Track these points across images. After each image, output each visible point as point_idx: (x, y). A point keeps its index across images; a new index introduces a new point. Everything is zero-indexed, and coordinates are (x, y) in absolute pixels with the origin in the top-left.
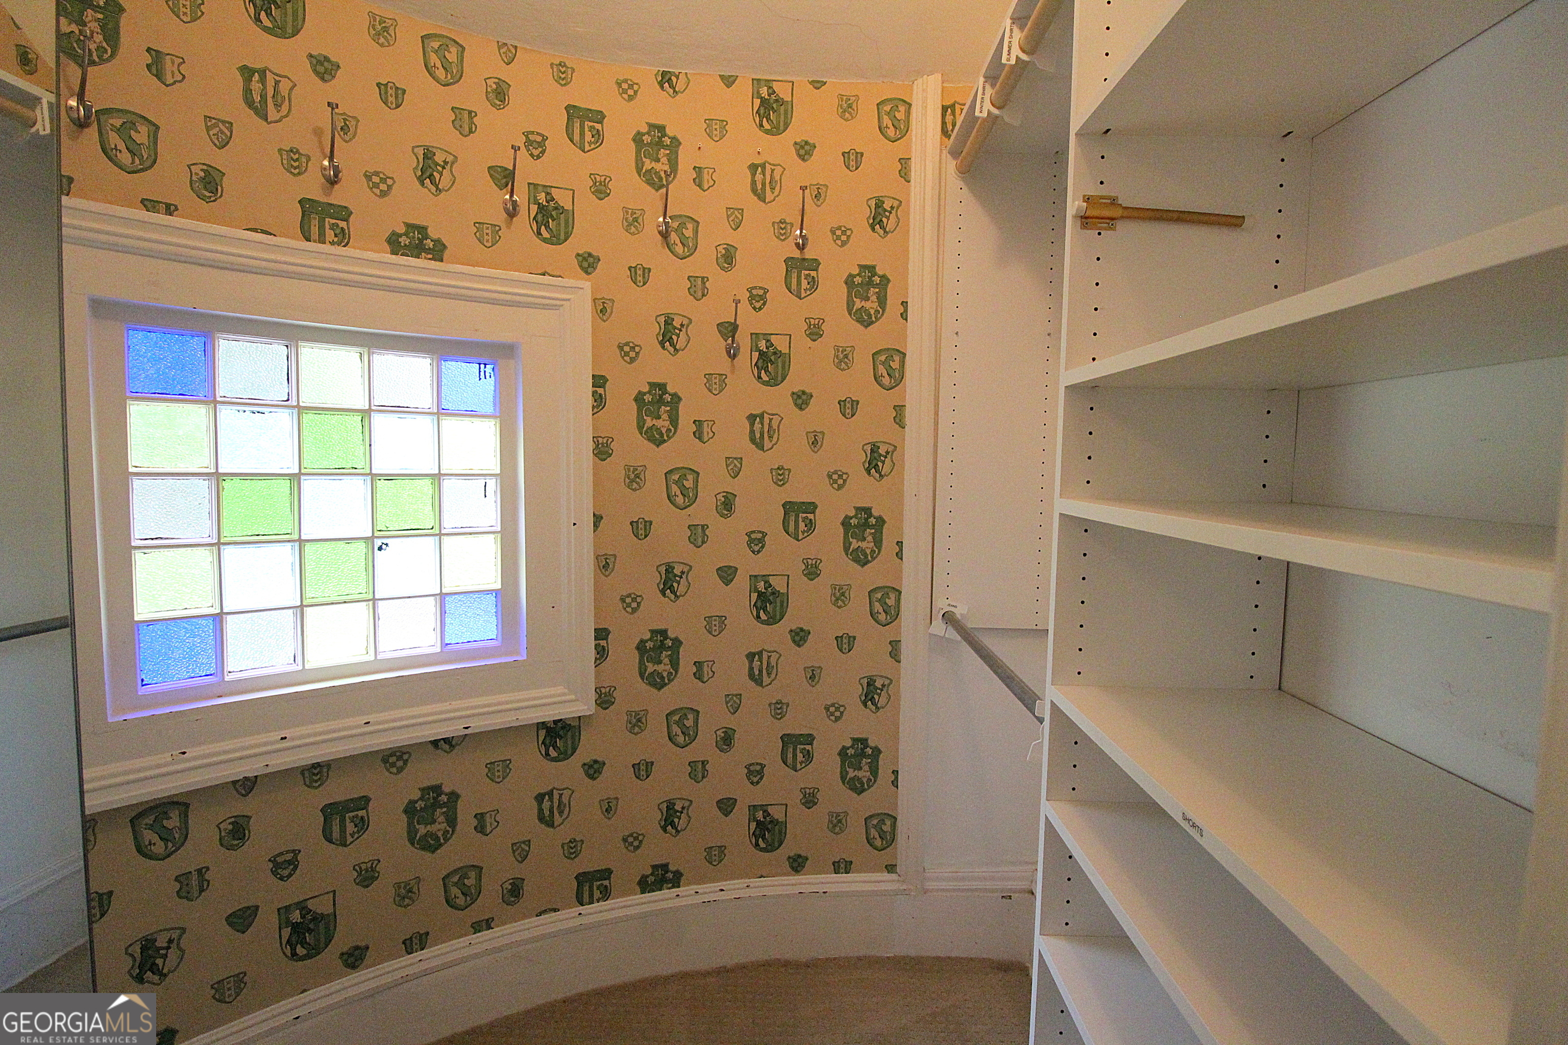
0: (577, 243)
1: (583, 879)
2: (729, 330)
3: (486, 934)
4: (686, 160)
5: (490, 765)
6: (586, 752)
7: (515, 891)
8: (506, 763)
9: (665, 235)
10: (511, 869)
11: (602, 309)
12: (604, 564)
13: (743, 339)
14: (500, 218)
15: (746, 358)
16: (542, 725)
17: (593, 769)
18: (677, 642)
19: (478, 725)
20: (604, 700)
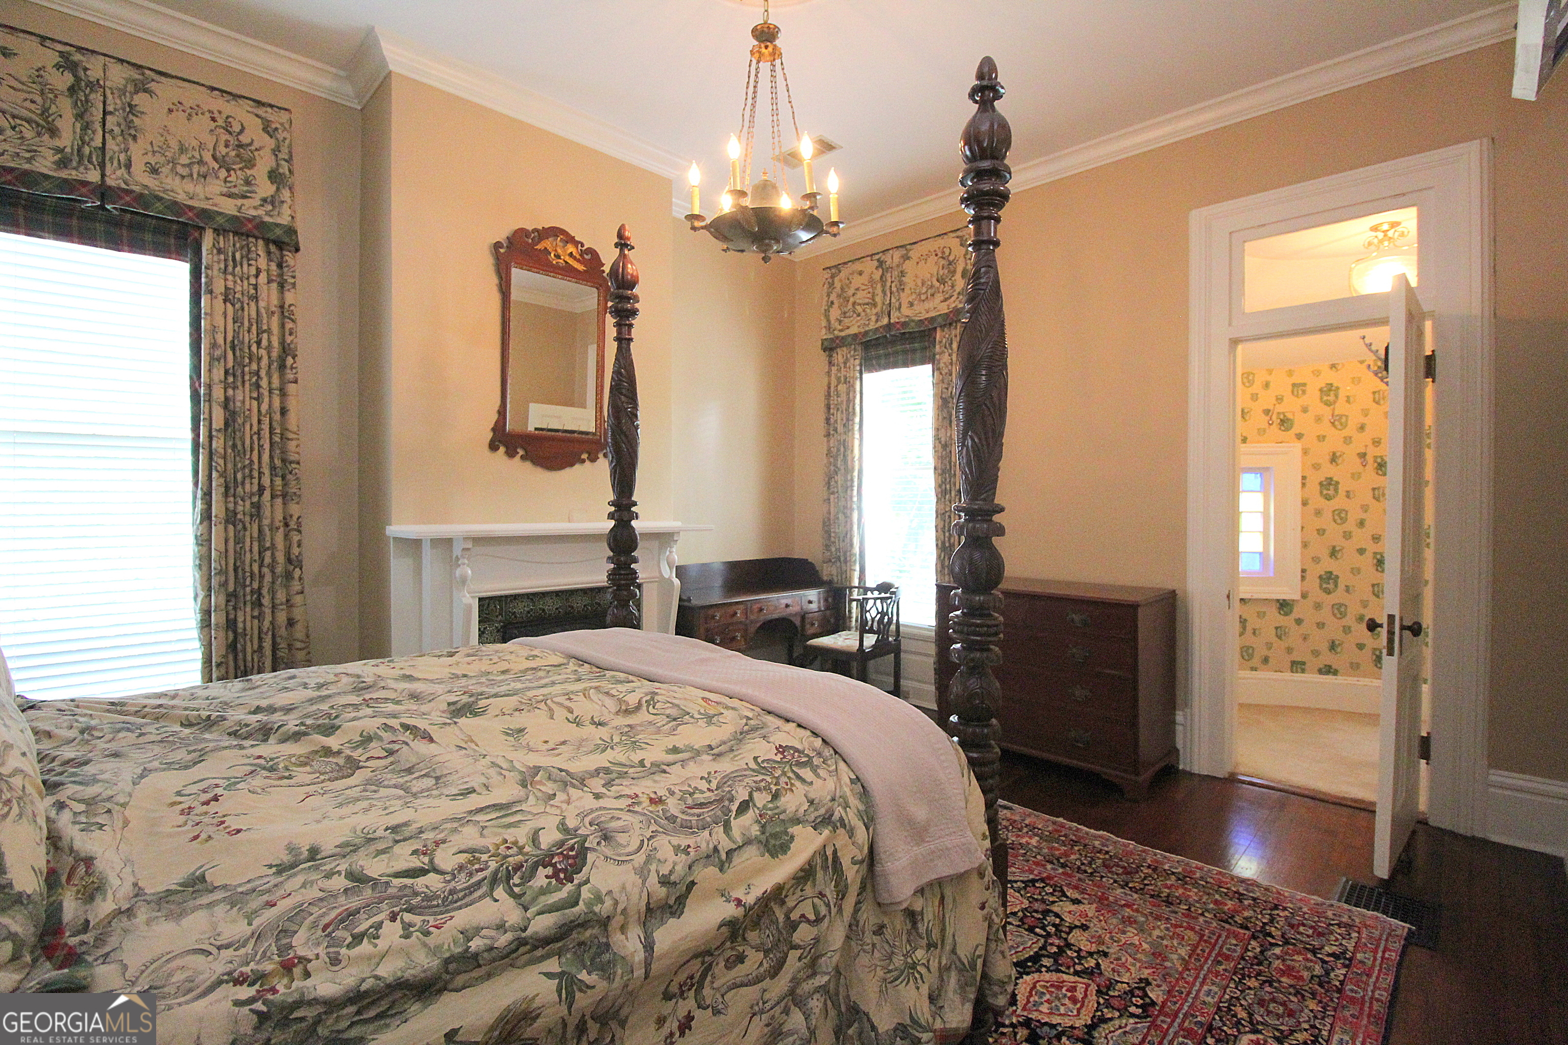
0: (1295, 430)
1: (1293, 663)
2: (1363, 456)
3: (1254, 672)
4: (1342, 394)
5: (1258, 613)
6: (1296, 613)
7: (1266, 660)
8: (1264, 613)
9: (1333, 423)
10: (1265, 652)
11: (1305, 452)
12: (1305, 545)
13: (1370, 459)
14: (1266, 426)
15: (1371, 465)
16: (1278, 600)
17: (1299, 621)
18: (1337, 577)
19: (1256, 596)
20: (1304, 596)
